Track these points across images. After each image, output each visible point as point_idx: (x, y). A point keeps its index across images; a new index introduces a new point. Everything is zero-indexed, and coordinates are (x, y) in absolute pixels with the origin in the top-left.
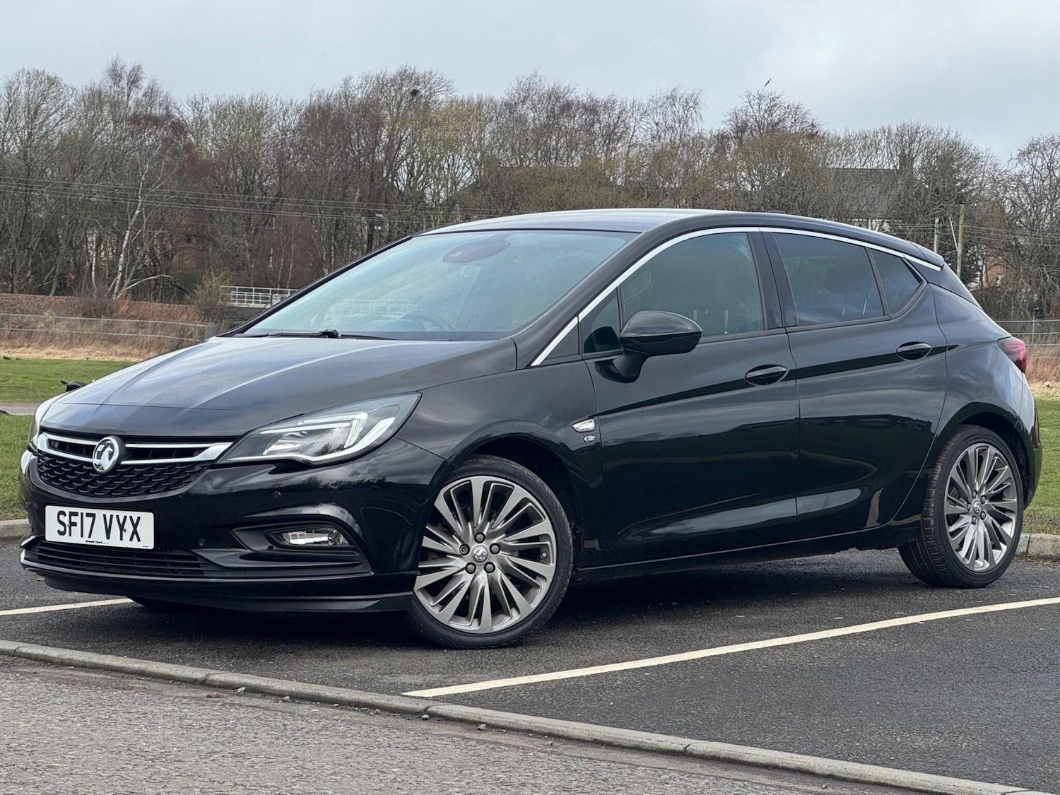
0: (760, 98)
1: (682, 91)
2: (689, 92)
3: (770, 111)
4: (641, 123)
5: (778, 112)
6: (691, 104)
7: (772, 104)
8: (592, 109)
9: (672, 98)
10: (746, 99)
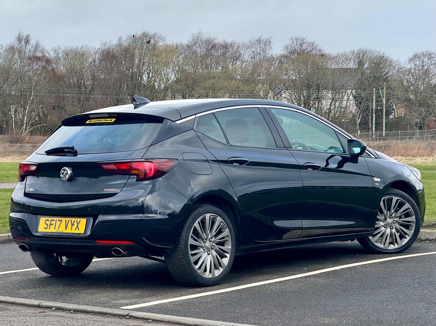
0: (297, 39)
1: (263, 38)
2: (266, 38)
3: (301, 45)
4: (247, 52)
5: (305, 45)
6: (268, 43)
7: (302, 42)
8: (225, 47)
9: (259, 41)
10: (291, 40)
